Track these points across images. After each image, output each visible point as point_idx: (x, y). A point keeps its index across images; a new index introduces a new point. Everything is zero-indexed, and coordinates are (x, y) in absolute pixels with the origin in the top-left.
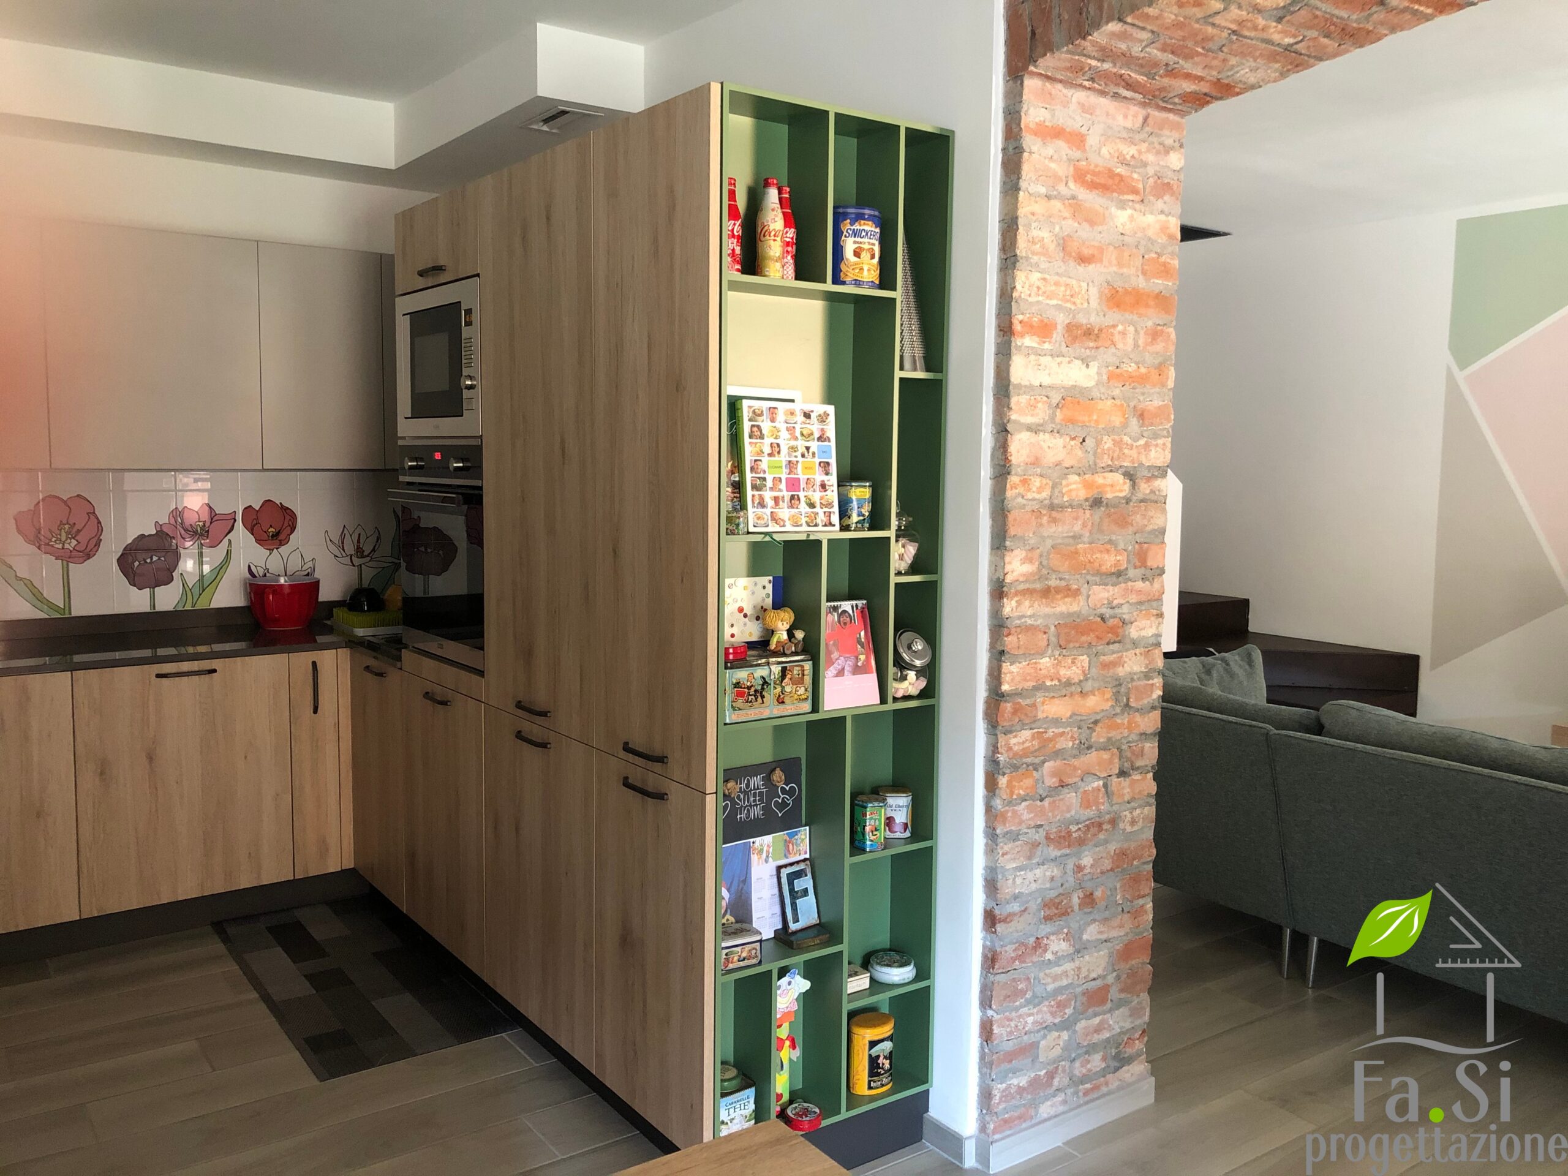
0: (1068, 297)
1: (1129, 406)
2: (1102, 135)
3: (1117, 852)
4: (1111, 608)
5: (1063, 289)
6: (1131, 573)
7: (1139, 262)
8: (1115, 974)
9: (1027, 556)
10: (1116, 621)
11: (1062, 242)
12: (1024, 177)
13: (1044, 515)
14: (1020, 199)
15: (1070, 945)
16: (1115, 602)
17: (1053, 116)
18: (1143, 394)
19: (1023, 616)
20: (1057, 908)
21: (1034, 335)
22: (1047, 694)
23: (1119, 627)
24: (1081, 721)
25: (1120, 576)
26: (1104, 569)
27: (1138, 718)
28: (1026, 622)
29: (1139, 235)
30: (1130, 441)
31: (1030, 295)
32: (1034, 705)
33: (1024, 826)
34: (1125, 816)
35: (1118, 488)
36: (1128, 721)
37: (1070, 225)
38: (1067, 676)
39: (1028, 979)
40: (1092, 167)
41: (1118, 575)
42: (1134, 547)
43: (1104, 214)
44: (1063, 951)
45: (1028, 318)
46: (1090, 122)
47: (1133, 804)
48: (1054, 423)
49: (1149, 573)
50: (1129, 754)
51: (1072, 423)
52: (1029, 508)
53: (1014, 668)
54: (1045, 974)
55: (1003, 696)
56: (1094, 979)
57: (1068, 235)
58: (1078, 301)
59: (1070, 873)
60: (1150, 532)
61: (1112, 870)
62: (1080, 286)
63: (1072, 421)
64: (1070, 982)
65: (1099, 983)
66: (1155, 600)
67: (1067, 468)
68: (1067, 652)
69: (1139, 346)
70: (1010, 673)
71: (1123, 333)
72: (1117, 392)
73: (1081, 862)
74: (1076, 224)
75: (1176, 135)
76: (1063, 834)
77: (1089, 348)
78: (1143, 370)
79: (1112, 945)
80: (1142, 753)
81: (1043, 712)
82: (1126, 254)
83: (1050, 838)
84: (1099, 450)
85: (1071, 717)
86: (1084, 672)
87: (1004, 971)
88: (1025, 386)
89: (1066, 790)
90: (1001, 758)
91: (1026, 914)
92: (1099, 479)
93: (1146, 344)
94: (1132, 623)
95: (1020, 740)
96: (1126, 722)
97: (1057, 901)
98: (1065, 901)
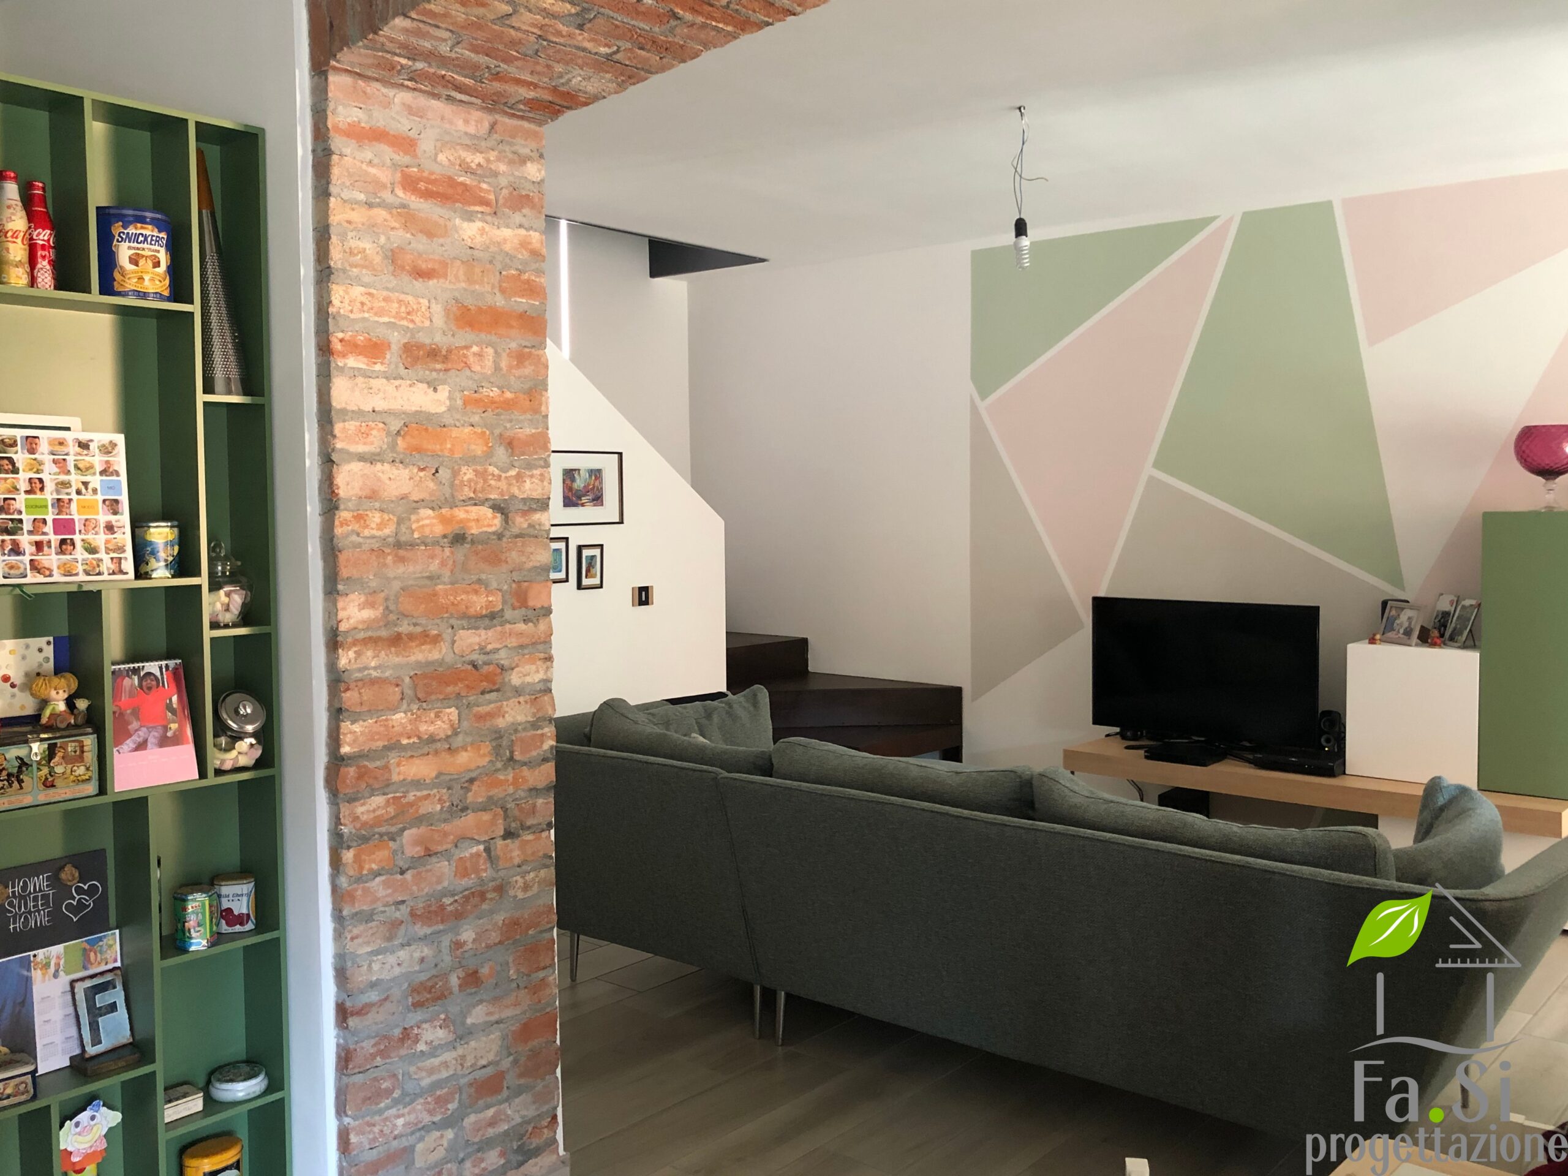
0: (404, 315)
1: (493, 433)
2: (438, 140)
3: (506, 922)
4: (484, 654)
5: (396, 305)
6: (509, 614)
7: (495, 279)
8: (511, 1058)
9: (367, 600)
10: (491, 668)
11: (390, 254)
12: (334, 181)
13: (389, 554)
14: (331, 205)
15: (450, 1031)
16: (489, 647)
17: (370, 116)
18: (511, 421)
19: (366, 668)
20: (430, 992)
21: (360, 354)
22: (403, 754)
23: (496, 675)
24: (451, 780)
25: (494, 618)
26: (472, 611)
27: (525, 771)
28: (370, 674)
29: (493, 249)
30: (496, 472)
31: (351, 311)
32: (386, 768)
33: (379, 904)
34: (516, 881)
35: (486, 523)
36: (513, 777)
37: (400, 236)
38: (429, 733)
39: (395, 1076)
40: (425, 174)
41: (492, 617)
42: (511, 587)
43: (446, 226)
44: (441, 1039)
45: (351, 336)
46: (421, 125)
47: (524, 867)
48: (396, 452)
49: (530, 613)
50: (517, 813)
51: (419, 452)
52: (365, 547)
53: (357, 728)
54: (419, 1068)
55: (343, 759)
56: (484, 1067)
57: (397, 247)
58: (417, 320)
59: (445, 951)
60: (530, 570)
61: (500, 943)
62: (419, 303)
63: (419, 450)
64: (451, 1073)
65: (489, 1071)
66: (541, 643)
67: (417, 502)
68: (427, 705)
69: (501, 369)
70: (351, 733)
71: (480, 355)
72: (476, 419)
73: (459, 938)
74: (408, 235)
75: (533, 145)
76: (433, 908)
77: (435, 370)
78: (508, 395)
79: (505, 1026)
80: (533, 810)
81: (399, 774)
82: (478, 270)
83: (416, 915)
84: (457, 482)
85: (437, 777)
86: (452, 726)
87: (361, 1070)
88: (353, 411)
89: (434, 859)
90: (345, 830)
91: (387, 1004)
92: (460, 514)
93: (510, 367)
94: (513, 669)
95: (371, 807)
96: (510, 777)
97: (430, 984)
98: (440, 983)
